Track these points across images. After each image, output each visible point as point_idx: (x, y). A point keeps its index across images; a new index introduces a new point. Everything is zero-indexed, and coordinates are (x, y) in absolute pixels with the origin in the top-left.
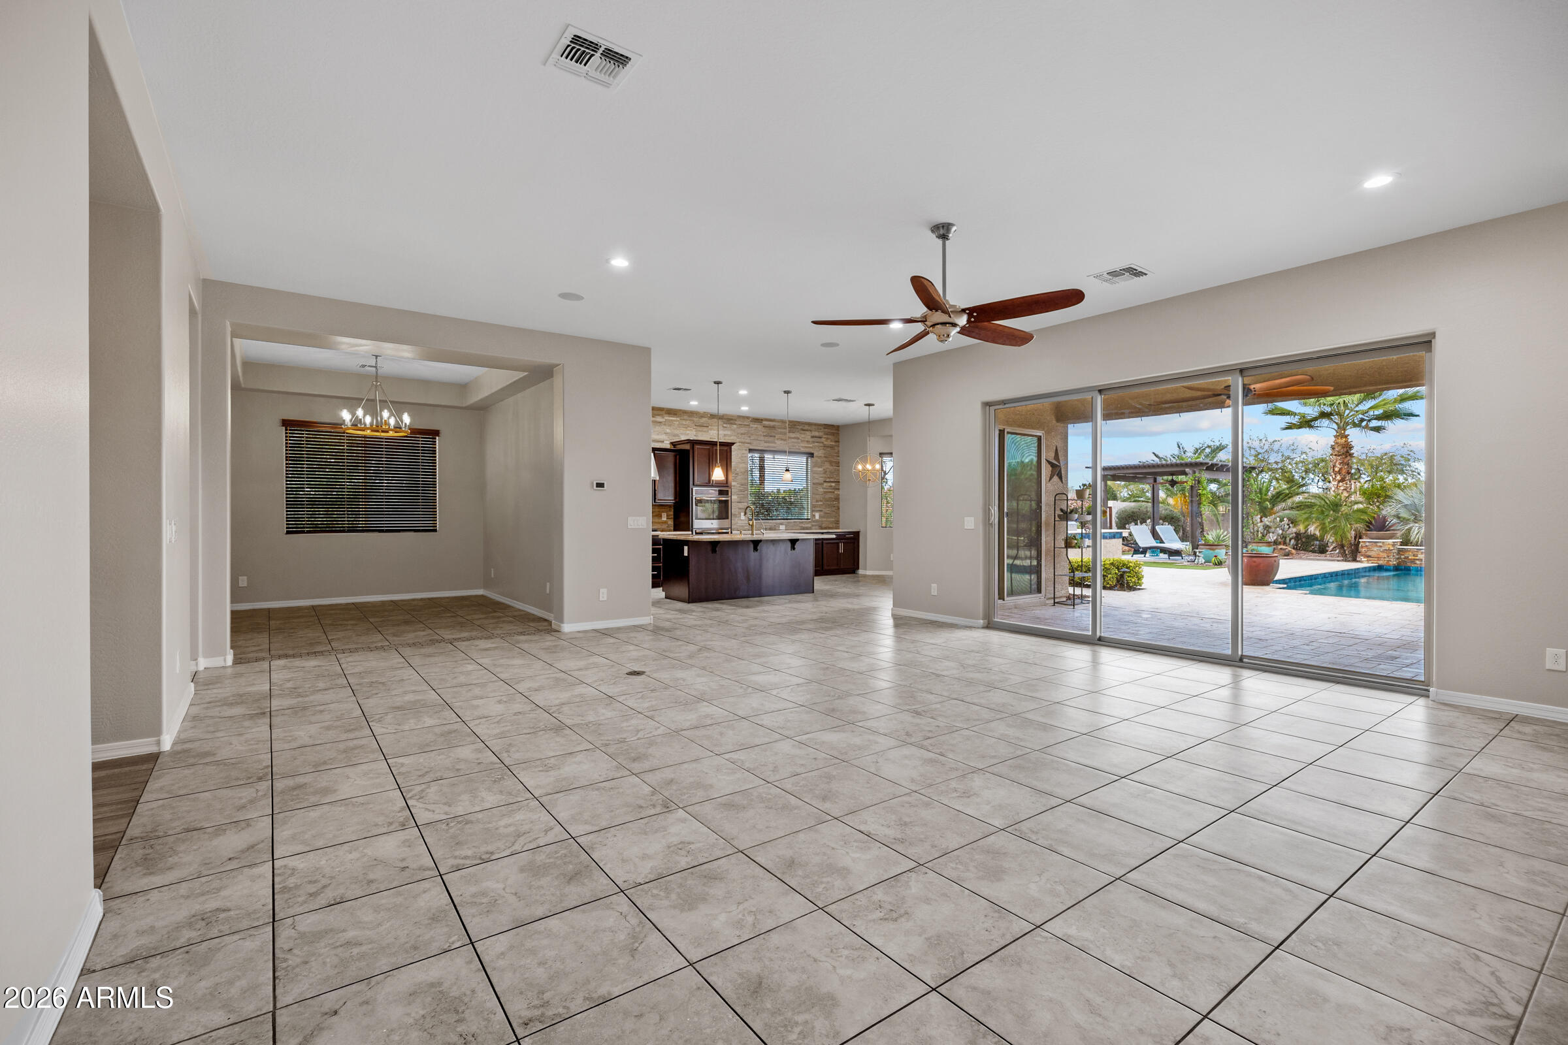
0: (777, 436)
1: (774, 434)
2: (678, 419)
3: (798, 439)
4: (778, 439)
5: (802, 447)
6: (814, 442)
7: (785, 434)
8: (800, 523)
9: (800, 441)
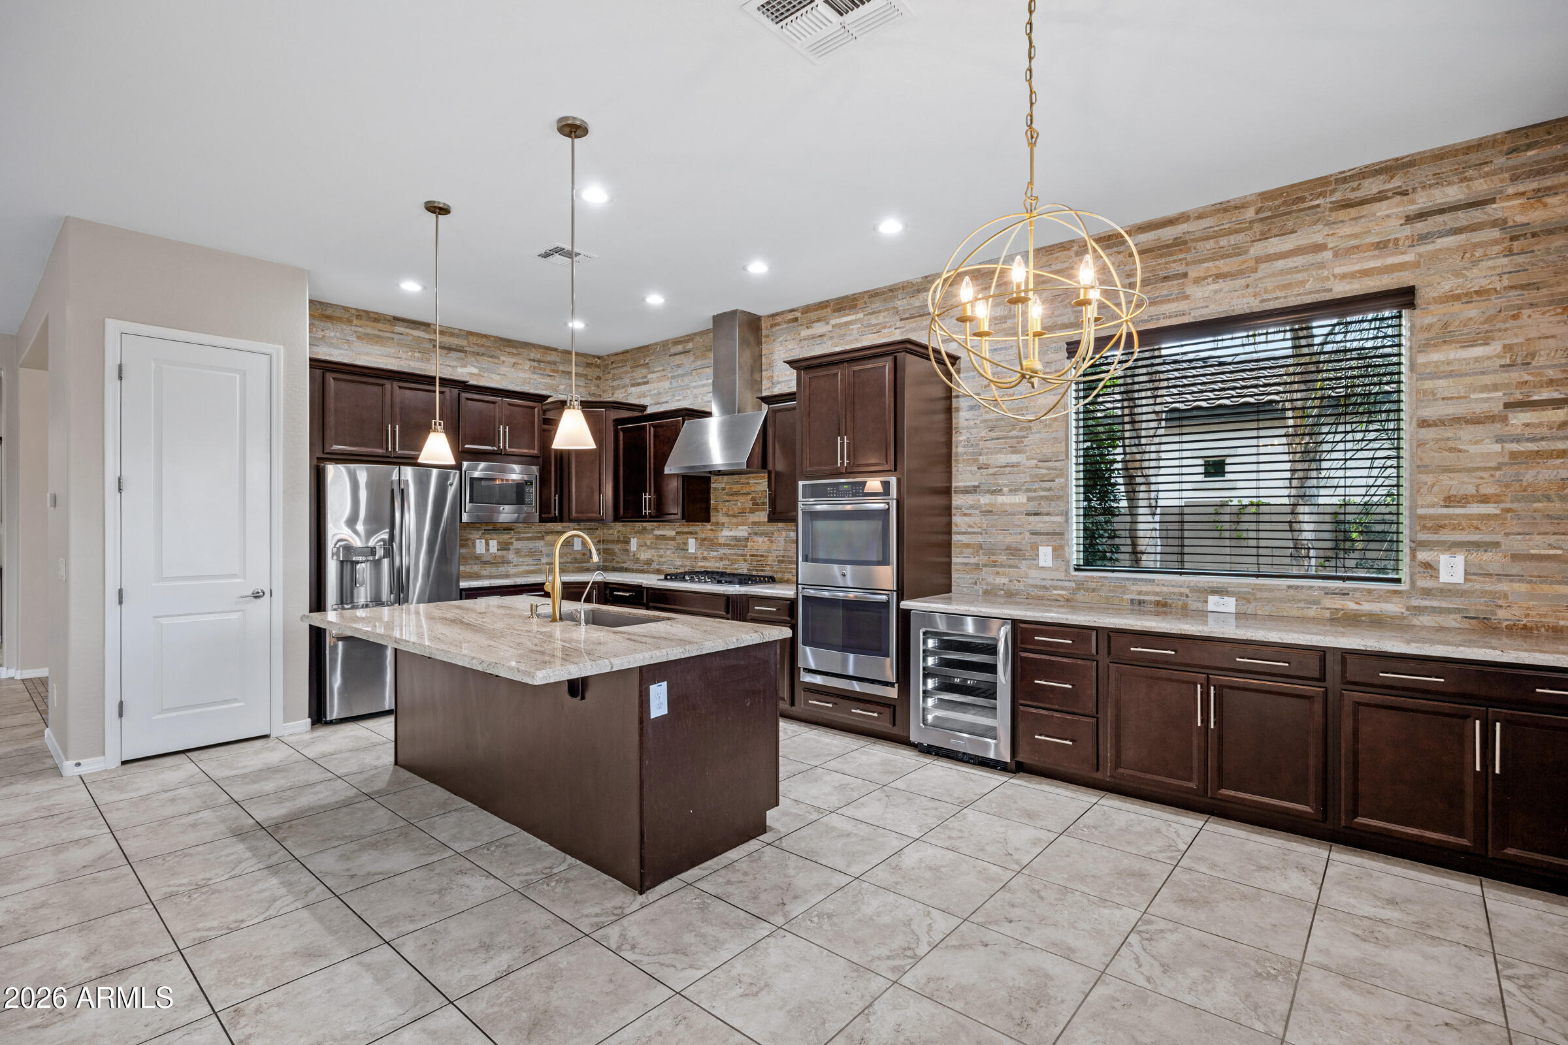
0: (1193, 273)
1: (1180, 268)
2: (861, 315)
3: (1320, 248)
4: (1198, 281)
5: (1344, 276)
6: (1424, 238)
7: (1238, 251)
8: (1328, 592)
9: (1328, 255)
